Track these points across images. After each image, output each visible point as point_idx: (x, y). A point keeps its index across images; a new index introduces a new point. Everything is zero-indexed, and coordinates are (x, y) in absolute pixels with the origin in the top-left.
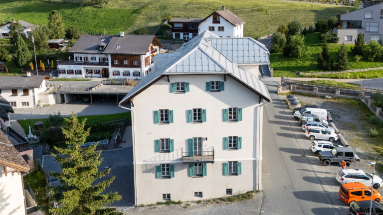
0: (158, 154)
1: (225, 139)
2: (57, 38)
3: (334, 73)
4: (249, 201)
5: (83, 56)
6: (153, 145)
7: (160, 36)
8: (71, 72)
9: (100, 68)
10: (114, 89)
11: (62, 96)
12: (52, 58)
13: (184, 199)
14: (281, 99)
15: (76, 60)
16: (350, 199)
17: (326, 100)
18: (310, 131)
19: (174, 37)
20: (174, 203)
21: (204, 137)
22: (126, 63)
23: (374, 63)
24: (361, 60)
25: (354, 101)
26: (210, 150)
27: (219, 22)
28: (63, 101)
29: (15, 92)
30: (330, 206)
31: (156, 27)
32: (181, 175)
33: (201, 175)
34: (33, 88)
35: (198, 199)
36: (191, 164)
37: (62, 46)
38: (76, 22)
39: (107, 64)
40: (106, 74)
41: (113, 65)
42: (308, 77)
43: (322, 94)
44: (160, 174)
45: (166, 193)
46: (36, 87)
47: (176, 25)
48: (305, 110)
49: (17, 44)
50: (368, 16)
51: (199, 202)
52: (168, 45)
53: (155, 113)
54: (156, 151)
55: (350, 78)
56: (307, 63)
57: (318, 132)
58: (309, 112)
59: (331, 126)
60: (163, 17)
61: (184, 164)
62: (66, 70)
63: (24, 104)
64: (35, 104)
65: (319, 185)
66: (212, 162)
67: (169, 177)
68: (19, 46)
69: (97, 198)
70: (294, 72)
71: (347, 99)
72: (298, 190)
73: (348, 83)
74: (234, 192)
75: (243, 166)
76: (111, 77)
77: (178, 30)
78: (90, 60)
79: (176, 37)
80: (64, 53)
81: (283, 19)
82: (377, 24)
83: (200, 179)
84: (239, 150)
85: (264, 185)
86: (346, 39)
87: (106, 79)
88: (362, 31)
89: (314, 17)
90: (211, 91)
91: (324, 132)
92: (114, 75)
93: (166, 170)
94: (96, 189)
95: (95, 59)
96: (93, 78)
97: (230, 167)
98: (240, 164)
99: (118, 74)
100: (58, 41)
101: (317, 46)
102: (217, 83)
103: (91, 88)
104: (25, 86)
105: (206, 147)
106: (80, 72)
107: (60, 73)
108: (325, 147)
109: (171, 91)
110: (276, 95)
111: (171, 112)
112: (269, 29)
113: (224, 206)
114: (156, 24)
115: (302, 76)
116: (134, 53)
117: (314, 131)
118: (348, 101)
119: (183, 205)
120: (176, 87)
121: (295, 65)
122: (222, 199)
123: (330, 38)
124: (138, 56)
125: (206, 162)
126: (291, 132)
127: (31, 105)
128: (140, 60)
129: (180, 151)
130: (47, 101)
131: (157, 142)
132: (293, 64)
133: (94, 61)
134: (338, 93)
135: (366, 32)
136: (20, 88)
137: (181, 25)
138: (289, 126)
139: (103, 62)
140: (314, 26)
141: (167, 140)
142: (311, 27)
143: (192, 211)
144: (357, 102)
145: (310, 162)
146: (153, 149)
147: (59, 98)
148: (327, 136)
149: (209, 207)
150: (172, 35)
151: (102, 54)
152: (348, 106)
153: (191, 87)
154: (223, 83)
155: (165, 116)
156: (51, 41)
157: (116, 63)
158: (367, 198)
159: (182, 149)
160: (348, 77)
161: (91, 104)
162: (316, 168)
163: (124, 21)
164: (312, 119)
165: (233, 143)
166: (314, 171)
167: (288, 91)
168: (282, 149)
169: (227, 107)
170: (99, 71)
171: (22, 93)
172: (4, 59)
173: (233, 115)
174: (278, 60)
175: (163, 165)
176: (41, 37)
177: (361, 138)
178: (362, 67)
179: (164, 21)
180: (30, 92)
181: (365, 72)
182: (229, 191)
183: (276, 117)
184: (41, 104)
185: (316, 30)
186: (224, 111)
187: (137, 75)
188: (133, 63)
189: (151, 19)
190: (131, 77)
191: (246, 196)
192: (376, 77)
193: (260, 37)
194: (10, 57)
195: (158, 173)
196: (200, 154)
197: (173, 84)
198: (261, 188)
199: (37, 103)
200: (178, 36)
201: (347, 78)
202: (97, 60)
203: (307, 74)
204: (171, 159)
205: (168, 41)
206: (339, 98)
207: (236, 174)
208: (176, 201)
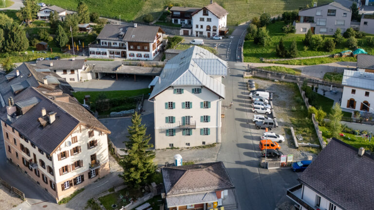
0: (167, 124)
1: (202, 117)
2: (84, 23)
3: (287, 60)
4: (214, 148)
5: (107, 42)
6: (164, 119)
7: (162, 21)
8: (99, 53)
9: (120, 50)
10: (132, 69)
11: (97, 74)
12: (82, 40)
13: (180, 147)
14: (245, 82)
15: (102, 44)
16: (263, 148)
17: (274, 83)
18: (255, 108)
19: (173, 22)
20: (175, 148)
21: (190, 115)
22: (139, 48)
23: (317, 52)
24: (308, 50)
25: (291, 84)
26: (194, 122)
27: (207, 15)
28: (97, 77)
29: (65, 71)
30: (253, 151)
31: (159, 13)
32: (179, 134)
33: (189, 135)
34: (77, 69)
35: (187, 146)
36: (184, 129)
37: (89, 30)
38: (96, 6)
39: (125, 48)
40: (124, 55)
41: (130, 49)
42: (268, 62)
43: (273, 78)
44: (168, 134)
45: (171, 143)
46: (80, 69)
47: (175, 13)
48: (256, 93)
49: (58, 31)
50: (319, 13)
51: (188, 148)
52: (169, 30)
53: (166, 104)
54: (166, 122)
55: (297, 65)
56: (270, 51)
57: (259, 108)
58: (258, 95)
59: (270, 104)
60: (165, 4)
61: (181, 129)
62: (95, 51)
63: (71, 79)
64: (78, 79)
65: (251, 141)
66: (195, 129)
67: (173, 135)
68: (60, 32)
69: (145, 147)
70: (258, 58)
71: (288, 83)
72: (240, 142)
73: (294, 69)
74: (206, 144)
75: (211, 130)
76: (128, 57)
77: (176, 17)
78: (112, 45)
79: (175, 21)
80: (91, 35)
81: (259, 8)
82: (325, 20)
83: (188, 136)
84: (209, 123)
85: (222, 140)
86: (302, 30)
87: (124, 59)
88: (314, 25)
89: (283, 6)
90: (195, 93)
91: (263, 109)
92: (130, 56)
93: (171, 132)
94: (145, 143)
95: (116, 44)
96: (115, 58)
97: (204, 131)
98: (209, 129)
99: (133, 55)
100: (86, 25)
101: (279, 35)
102: (198, 89)
103: (116, 69)
104: (72, 68)
105: (192, 121)
106: (105, 54)
107: (90, 53)
108: (260, 119)
109: (174, 93)
110: (242, 78)
111: (174, 103)
112: (248, 16)
113: (200, 150)
114: (160, 10)
115: (264, 62)
116: (144, 41)
117: (257, 108)
118: (288, 84)
119: (179, 149)
120: (177, 91)
121: (261, 52)
122: (199, 147)
123: (290, 30)
124: (147, 44)
125: (192, 129)
126: (244, 108)
127: (76, 81)
128: (149, 46)
129: (178, 123)
130: (87, 77)
131: (167, 118)
132: (259, 51)
133: (115, 46)
134: (283, 78)
135: (317, 25)
136: (68, 69)
137: (179, 13)
138: (244, 104)
139: (122, 47)
140: (281, 16)
141: (172, 117)
142: (279, 17)
143: (185, 152)
144: (294, 85)
145: (250, 127)
146: (165, 121)
147: (95, 76)
148: (264, 111)
149: (193, 151)
150: (172, 20)
151: (122, 41)
152: (287, 88)
153: (184, 91)
154: (201, 89)
155: (171, 105)
156: (81, 26)
157: (132, 47)
158: (272, 148)
159: (179, 122)
160: (296, 63)
161: (116, 80)
162: (253, 131)
163: (134, 7)
164: (258, 99)
165: (206, 119)
166: (251, 133)
167: (251, 76)
168: (237, 119)
169: (203, 101)
170: (119, 53)
171: (70, 73)
172: (46, 40)
173: (206, 105)
174: (249, 47)
175: (170, 130)
176: (73, 23)
177: (285, 112)
178: (308, 56)
179: (165, 7)
180: (76, 72)
181: (308, 60)
182: (204, 143)
183: (238, 96)
184: (83, 80)
185: (283, 19)
186: (202, 103)
187: (147, 57)
188: (144, 48)
189: (155, 5)
190: (143, 58)
191: (212, 146)
192: (315, 64)
193: (240, 24)
194: (51, 38)
195: (167, 134)
196: (189, 124)
197: (175, 90)
198: (220, 142)
199: (80, 79)
200: (176, 21)
201: (294, 65)
202: (118, 45)
203: (268, 60)
204: (174, 126)
205: (169, 27)
206: (283, 82)
207: (207, 134)
208: (177, 147)
